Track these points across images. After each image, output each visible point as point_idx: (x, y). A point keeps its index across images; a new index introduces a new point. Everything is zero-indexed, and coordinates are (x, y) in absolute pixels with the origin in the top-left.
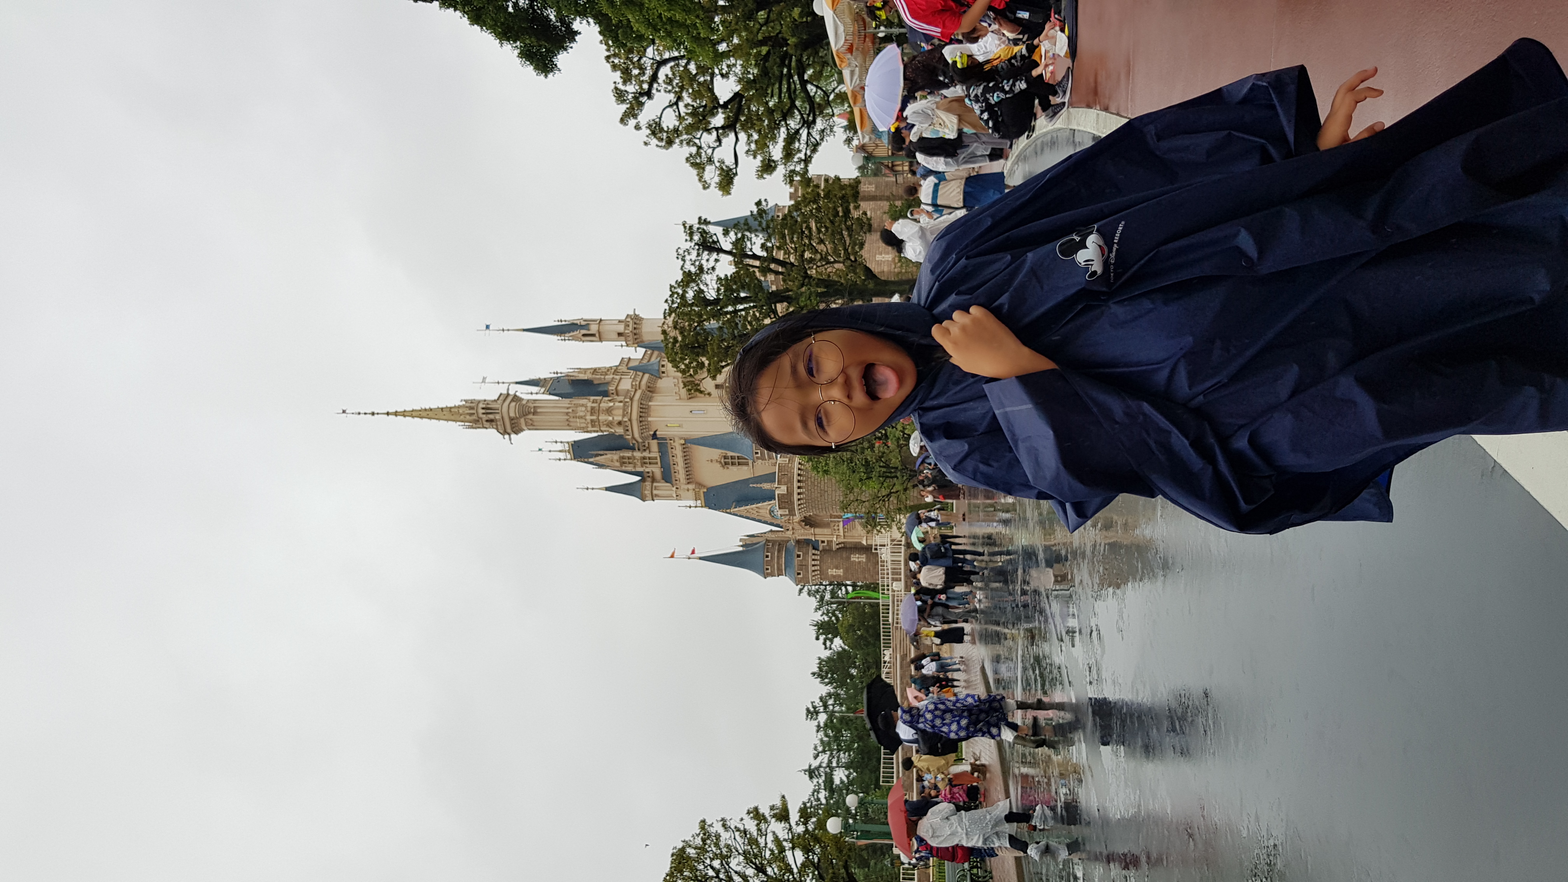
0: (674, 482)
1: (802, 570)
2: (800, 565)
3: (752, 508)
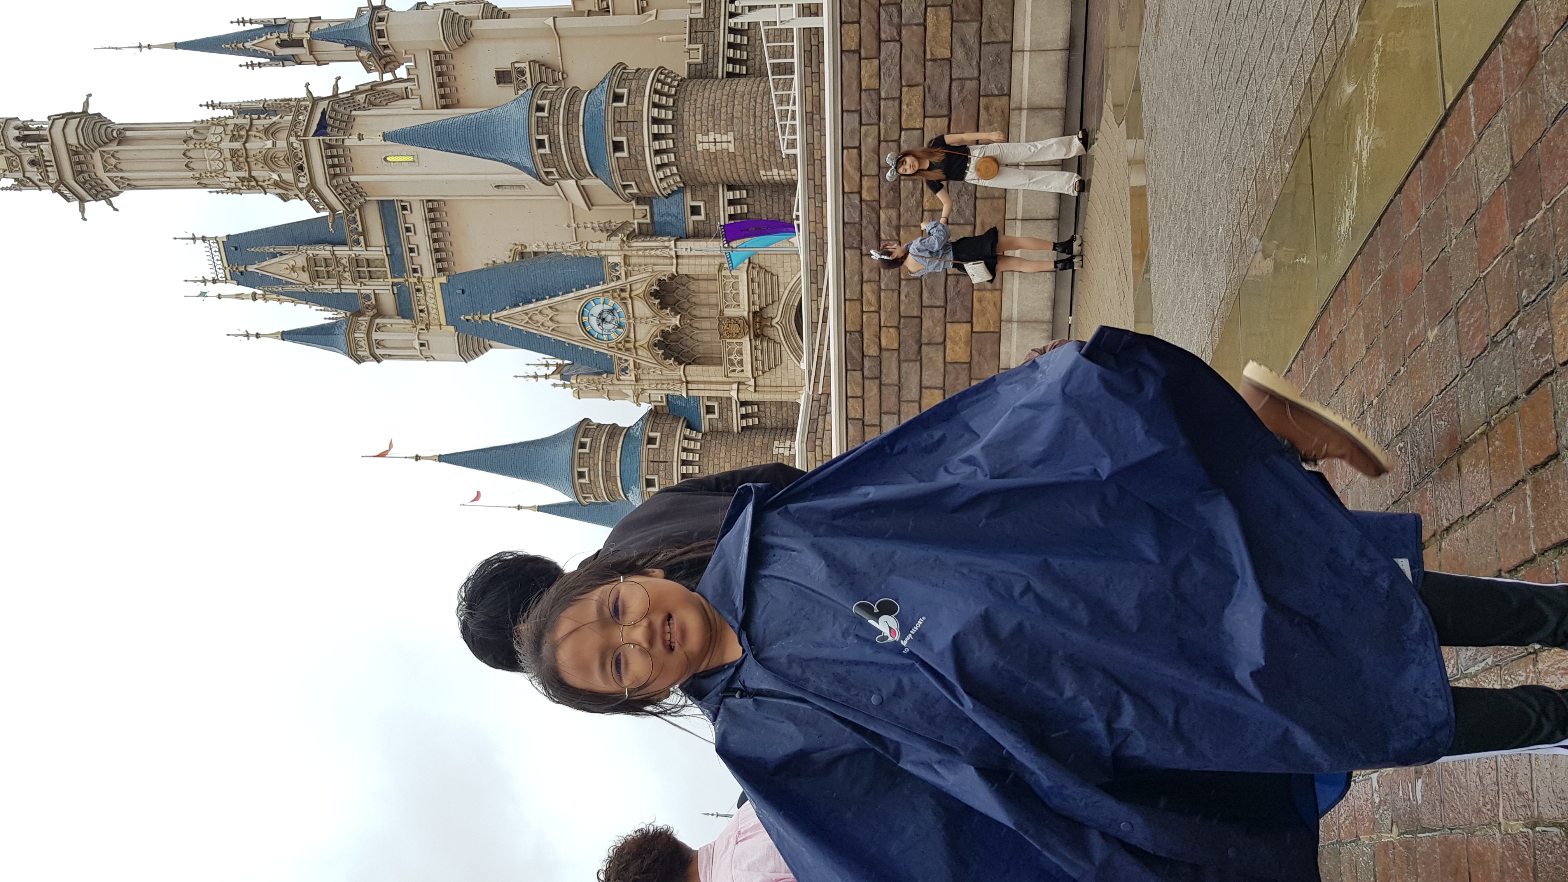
0: (416, 312)
1: (658, 474)
2: (652, 462)
3: (540, 308)
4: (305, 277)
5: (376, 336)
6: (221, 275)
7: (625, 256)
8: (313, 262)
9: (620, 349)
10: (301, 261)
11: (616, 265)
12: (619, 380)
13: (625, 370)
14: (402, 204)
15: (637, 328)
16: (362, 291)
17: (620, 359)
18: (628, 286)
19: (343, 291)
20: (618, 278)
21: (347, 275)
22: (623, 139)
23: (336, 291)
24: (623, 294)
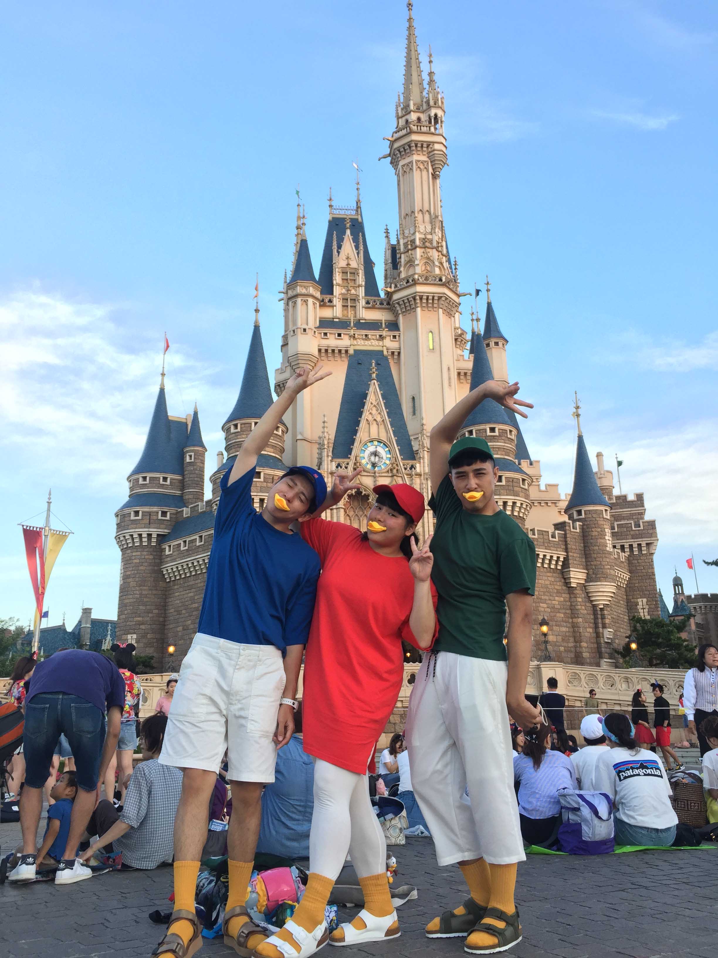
1: (264, 481)
2: (273, 478)
3: (382, 414)
4: (343, 264)
5: (310, 301)
6: (335, 212)
7: (420, 475)
8: (354, 272)
9: (355, 464)
10: (354, 264)
11: (415, 469)
12: (331, 461)
13: (338, 466)
14: (397, 337)
15: (370, 478)
16: (335, 299)
17: (348, 464)
18: (400, 475)
19: (335, 287)
20: (405, 469)
21: (344, 291)
22: (504, 483)
23: (334, 282)
24: (394, 471)
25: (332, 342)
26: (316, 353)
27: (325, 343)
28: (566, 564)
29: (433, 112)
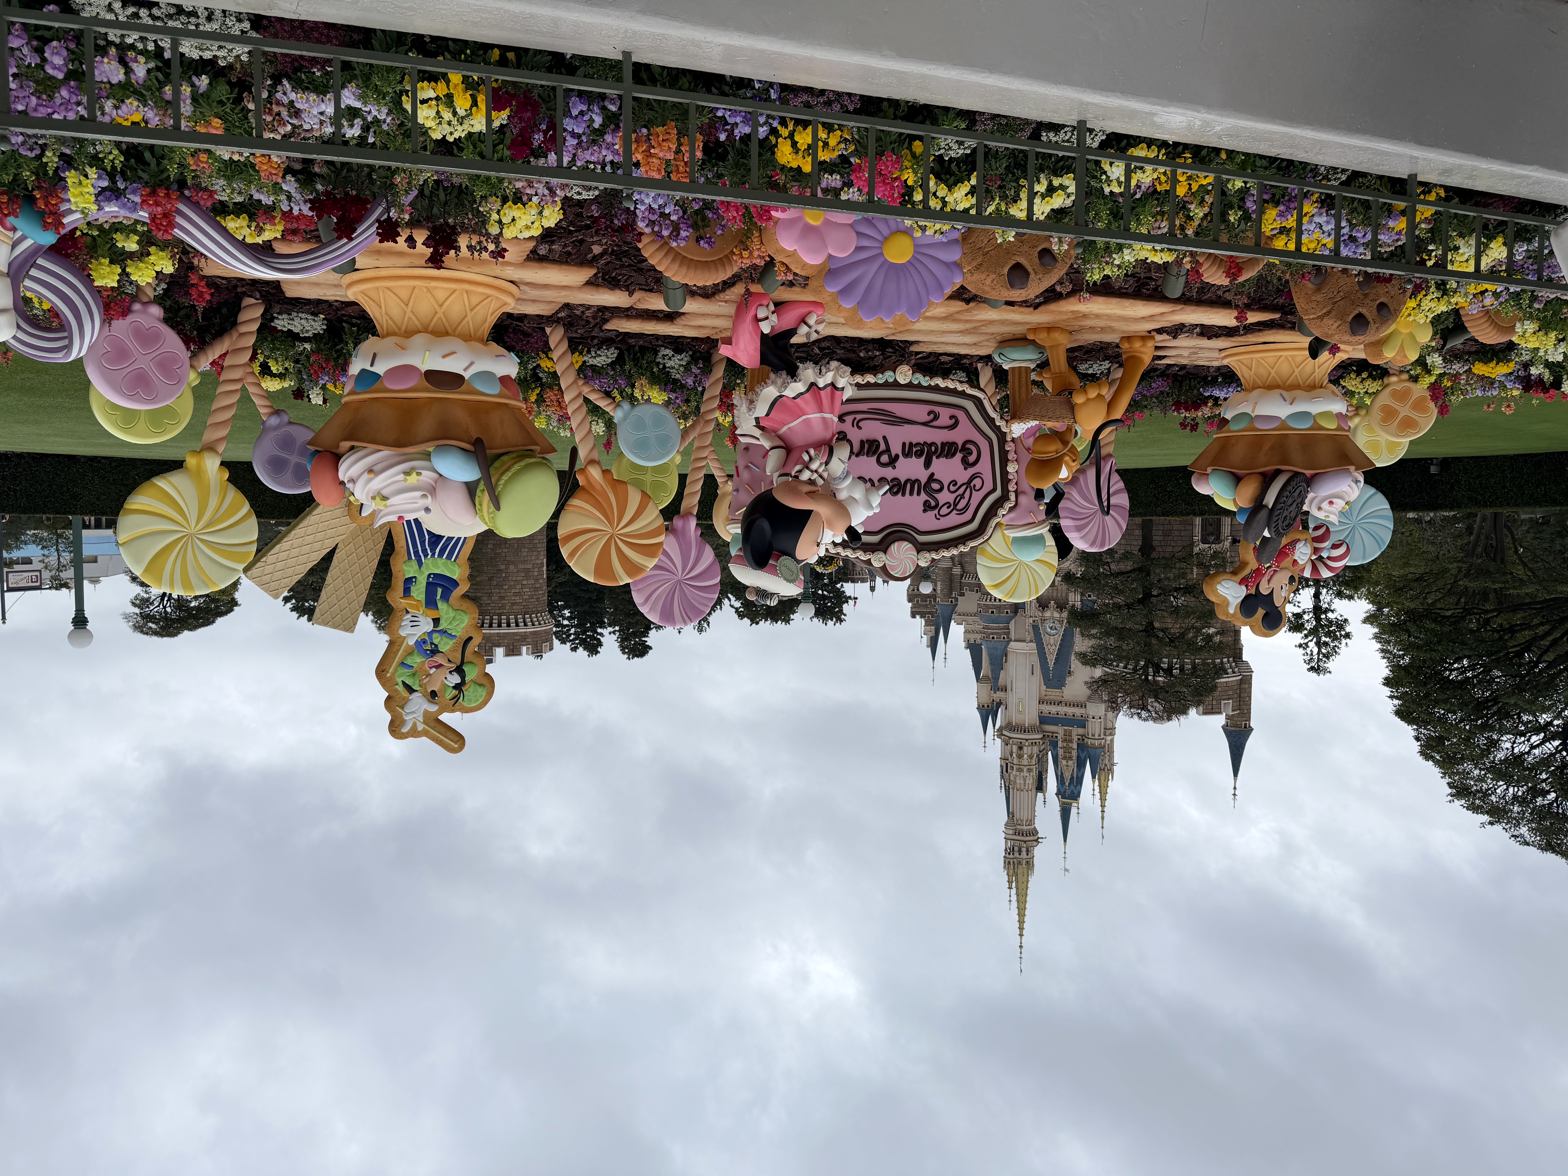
4: (1070, 763)
5: (1090, 736)
6: (1075, 804)
8: (1065, 758)
9: (1062, 623)
10: (1064, 762)
14: (1040, 713)
15: (1055, 616)
16: (1077, 740)
17: (1066, 624)
19: (1076, 748)
21: (1070, 745)
23: (1077, 750)
24: (1043, 620)
25: (1078, 711)
26: (1088, 704)
27: (1082, 711)
28: (962, 576)
29: (1011, 856)
